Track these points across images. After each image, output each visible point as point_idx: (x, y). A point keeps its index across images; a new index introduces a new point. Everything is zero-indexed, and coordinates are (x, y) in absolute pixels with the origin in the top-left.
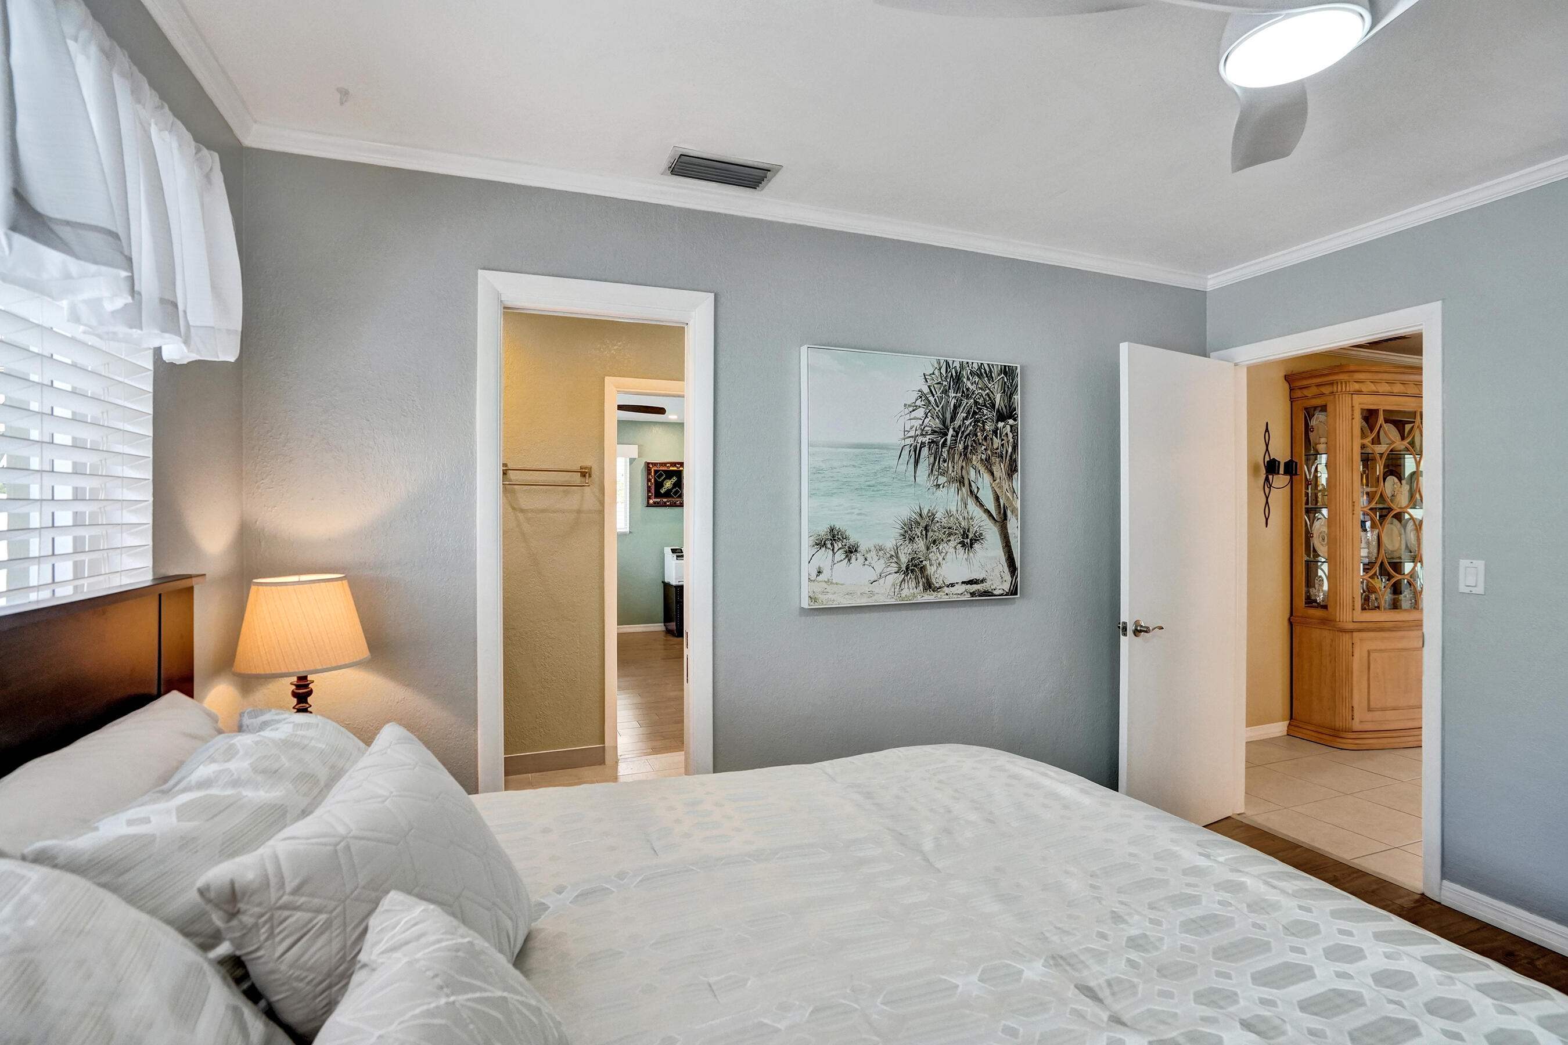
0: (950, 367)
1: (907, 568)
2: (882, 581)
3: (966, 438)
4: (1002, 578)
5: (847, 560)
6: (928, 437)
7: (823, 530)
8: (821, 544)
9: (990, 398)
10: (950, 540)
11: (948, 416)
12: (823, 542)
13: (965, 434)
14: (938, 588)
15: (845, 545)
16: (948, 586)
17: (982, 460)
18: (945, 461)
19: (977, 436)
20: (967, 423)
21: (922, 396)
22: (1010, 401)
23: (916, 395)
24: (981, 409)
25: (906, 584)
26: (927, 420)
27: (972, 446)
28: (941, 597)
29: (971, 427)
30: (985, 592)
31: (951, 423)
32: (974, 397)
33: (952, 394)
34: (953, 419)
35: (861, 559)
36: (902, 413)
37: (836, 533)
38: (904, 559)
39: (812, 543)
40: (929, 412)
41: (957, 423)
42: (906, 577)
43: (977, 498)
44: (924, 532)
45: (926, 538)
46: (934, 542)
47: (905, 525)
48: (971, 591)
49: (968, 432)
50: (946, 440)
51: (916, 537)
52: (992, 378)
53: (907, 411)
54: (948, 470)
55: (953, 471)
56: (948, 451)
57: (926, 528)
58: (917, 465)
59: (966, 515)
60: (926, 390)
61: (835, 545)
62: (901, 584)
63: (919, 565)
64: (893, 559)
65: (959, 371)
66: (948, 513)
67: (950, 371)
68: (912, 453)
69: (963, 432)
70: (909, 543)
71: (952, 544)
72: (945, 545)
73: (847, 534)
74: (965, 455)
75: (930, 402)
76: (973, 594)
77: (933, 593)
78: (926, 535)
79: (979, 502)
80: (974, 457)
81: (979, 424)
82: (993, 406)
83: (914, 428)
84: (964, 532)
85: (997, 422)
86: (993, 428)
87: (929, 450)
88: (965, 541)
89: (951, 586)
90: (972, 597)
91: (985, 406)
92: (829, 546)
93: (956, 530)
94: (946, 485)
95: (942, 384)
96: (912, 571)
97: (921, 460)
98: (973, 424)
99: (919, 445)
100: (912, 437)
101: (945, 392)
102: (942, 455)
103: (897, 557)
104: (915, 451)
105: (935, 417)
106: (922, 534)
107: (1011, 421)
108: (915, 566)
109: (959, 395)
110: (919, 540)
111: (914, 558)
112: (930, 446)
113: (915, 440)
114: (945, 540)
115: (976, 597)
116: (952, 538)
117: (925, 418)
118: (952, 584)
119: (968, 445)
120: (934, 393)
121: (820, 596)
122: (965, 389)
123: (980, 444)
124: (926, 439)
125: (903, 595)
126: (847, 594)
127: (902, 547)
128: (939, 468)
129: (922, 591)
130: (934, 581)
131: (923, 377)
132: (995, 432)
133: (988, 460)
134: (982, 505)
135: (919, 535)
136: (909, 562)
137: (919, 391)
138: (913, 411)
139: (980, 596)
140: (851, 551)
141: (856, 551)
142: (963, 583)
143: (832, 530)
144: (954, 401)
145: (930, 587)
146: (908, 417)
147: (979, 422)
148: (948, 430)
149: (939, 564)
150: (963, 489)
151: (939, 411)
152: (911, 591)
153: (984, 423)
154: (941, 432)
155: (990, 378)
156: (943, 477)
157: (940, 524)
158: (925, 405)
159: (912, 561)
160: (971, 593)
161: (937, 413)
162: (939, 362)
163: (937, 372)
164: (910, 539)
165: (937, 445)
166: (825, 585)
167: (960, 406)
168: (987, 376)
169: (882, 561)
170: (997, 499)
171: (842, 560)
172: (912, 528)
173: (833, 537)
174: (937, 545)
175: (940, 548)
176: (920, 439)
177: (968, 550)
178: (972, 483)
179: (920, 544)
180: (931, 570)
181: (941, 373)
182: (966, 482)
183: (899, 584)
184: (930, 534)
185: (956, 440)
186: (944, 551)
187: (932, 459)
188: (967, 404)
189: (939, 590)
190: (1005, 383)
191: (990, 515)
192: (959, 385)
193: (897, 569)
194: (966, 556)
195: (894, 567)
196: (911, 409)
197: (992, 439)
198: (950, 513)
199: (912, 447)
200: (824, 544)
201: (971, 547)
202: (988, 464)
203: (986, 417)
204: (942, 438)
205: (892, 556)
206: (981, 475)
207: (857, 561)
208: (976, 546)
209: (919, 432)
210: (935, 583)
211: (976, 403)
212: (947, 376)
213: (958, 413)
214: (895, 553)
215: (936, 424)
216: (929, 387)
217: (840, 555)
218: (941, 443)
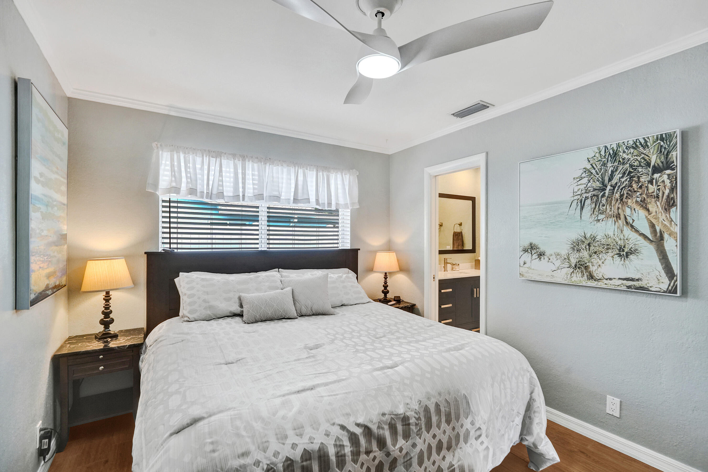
0: (608, 149)
1: (576, 266)
2: (559, 271)
3: (622, 189)
4: (659, 280)
5: (539, 259)
6: (591, 193)
7: (526, 244)
8: (525, 251)
9: (645, 160)
10: (608, 252)
11: (607, 179)
12: (526, 250)
13: (621, 187)
14: (599, 280)
15: (538, 252)
16: (607, 279)
17: (637, 202)
18: (603, 205)
19: (632, 187)
20: (623, 180)
21: (586, 170)
22: (667, 158)
23: (582, 171)
24: (636, 169)
25: (575, 274)
26: (589, 184)
27: (627, 194)
28: (600, 284)
29: (627, 182)
30: (641, 287)
31: (609, 182)
32: (629, 162)
33: (609, 164)
34: (610, 180)
35: (547, 259)
36: (572, 183)
37: (533, 246)
38: (573, 261)
39: (521, 250)
40: (591, 179)
41: (614, 182)
42: (574, 271)
43: (632, 226)
44: (587, 247)
45: (589, 250)
46: (595, 253)
47: (574, 242)
48: (628, 285)
49: (624, 185)
50: (605, 193)
51: (582, 250)
52: (648, 146)
53: (575, 181)
54: (606, 210)
55: (611, 211)
56: (607, 200)
57: (589, 245)
58: (582, 210)
59: (622, 237)
60: (589, 167)
61: (533, 251)
62: (571, 274)
63: (584, 265)
64: (566, 260)
65: (616, 150)
66: (607, 237)
67: (608, 152)
68: (579, 204)
69: (619, 187)
70: (577, 252)
71: (610, 254)
72: (604, 255)
73: (539, 246)
74: (622, 200)
75: (592, 173)
76: (629, 287)
77: (595, 282)
78: (589, 249)
79: (634, 229)
80: (629, 201)
81: (634, 179)
82: (648, 164)
83: (580, 190)
84: (620, 247)
85: (653, 174)
86: (649, 179)
87: (591, 201)
88: (622, 253)
89: (610, 280)
90: (628, 289)
91: (640, 165)
92: (530, 251)
93: (613, 246)
94: (605, 219)
95: (602, 160)
96: (579, 268)
97: (585, 207)
98: (628, 180)
99: (583, 199)
100: (579, 195)
101: (604, 165)
102: (601, 202)
103: (569, 259)
104: (581, 202)
105: (596, 181)
106: (586, 248)
107: (668, 172)
108: (581, 265)
109: (616, 164)
110: (584, 251)
111: (580, 261)
112: (592, 198)
113: (581, 196)
114: (604, 252)
115: (632, 289)
116: (610, 251)
117: (588, 183)
118: (610, 278)
119: (623, 194)
120: (595, 167)
121: (525, 274)
122: (621, 160)
123: (635, 191)
124: (589, 195)
125: (573, 280)
126: (539, 275)
127: (572, 254)
128: (599, 210)
129: (586, 279)
130: (595, 275)
131: (587, 160)
132: (651, 182)
133: (643, 201)
134: (637, 231)
135: (584, 248)
136: (577, 262)
137: (584, 169)
138: (580, 180)
139: (636, 289)
140: (541, 255)
141: (544, 255)
142: (619, 279)
143: (531, 244)
144: (612, 168)
145: (592, 278)
146: (576, 184)
147: (634, 177)
148: (606, 187)
149: (600, 266)
150: (619, 221)
151: (599, 177)
152: (578, 278)
153: (639, 178)
154: (601, 189)
155: (645, 146)
156: (602, 215)
157: (600, 242)
158: (588, 176)
159: (578, 262)
160: (627, 286)
161: (597, 178)
162: (599, 148)
163: (597, 155)
164: (578, 250)
165: (597, 197)
166: (527, 269)
167: (616, 171)
168: (642, 146)
169: (559, 261)
170: (652, 226)
171: (536, 259)
172: (579, 244)
173: (532, 248)
174: (598, 255)
175: (600, 256)
176: (584, 195)
177: (624, 259)
178: (627, 217)
179: (585, 254)
180: (592, 269)
181: (600, 154)
182: (622, 217)
183: (570, 274)
184: (592, 248)
185: (613, 192)
186: (603, 258)
187: (593, 206)
188: (623, 168)
189: (599, 281)
190: (661, 146)
191: (645, 237)
192: (616, 158)
193: (569, 266)
194: (622, 262)
195: (567, 265)
196: (578, 179)
197: (647, 187)
198: (608, 236)
199: (579, 201)
200: (527, 251)
201: (627, 257)
202: (643, 205)
203: (641, 173)
204: (601, 192)
205: (565, 259)
206: (637, 211)
207: (544, 260)
208: (631, 257)
209: (584, 191)
210: (596, 277)
211: (631, 166)
212: (605, 155)
213: (615, 175)
214: (567, 257)
215: (598, 184)
216: (591, 165)
217: (535, 256)
218: (600, 195)
